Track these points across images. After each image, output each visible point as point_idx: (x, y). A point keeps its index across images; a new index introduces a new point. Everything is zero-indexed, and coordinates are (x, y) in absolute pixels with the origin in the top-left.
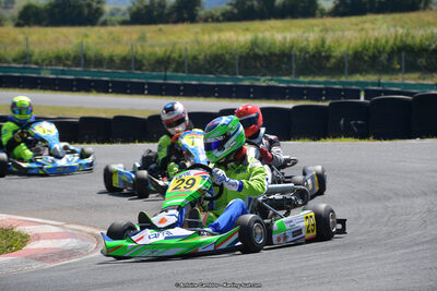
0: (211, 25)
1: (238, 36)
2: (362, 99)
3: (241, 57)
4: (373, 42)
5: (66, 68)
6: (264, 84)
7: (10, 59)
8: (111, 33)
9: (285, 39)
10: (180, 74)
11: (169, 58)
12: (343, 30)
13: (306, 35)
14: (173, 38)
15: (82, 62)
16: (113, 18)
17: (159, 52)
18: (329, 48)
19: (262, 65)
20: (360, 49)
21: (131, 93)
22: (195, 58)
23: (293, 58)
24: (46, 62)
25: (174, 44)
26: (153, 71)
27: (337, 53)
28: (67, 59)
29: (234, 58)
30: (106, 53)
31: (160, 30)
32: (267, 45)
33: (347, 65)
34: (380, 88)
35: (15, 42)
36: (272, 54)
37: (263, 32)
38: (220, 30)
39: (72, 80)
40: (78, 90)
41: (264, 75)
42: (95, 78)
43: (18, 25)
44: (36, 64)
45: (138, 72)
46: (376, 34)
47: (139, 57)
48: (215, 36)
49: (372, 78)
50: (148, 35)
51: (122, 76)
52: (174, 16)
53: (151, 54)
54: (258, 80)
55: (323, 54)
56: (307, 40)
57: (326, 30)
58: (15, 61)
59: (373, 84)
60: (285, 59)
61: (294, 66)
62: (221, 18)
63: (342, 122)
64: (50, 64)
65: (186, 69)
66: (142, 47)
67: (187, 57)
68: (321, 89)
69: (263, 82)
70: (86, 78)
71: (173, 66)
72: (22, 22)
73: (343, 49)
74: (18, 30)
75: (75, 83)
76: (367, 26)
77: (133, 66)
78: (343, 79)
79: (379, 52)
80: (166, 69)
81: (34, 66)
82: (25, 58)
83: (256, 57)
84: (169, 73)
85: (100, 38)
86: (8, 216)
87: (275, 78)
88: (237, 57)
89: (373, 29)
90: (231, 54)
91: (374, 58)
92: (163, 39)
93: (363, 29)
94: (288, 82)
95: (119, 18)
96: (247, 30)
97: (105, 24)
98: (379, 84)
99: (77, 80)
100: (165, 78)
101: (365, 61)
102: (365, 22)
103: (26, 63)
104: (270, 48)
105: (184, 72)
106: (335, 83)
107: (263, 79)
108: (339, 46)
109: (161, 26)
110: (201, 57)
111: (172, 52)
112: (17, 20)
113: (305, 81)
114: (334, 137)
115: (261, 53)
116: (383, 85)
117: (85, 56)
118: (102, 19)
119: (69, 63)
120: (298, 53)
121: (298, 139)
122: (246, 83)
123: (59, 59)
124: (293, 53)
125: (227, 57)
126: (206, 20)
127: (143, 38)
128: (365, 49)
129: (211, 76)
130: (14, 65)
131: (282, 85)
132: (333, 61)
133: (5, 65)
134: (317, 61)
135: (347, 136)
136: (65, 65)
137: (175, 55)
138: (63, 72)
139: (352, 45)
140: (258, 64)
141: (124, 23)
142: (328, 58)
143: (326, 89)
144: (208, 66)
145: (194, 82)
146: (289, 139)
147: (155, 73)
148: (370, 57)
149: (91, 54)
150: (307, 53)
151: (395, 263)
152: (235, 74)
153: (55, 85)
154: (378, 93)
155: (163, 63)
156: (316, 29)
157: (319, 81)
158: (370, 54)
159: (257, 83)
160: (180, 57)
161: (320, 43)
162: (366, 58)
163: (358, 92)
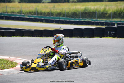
0: (74, 4)
1: (81, 7)
2: (116, 26)
3: (81, 13)
4: (119, 9)
5: (32, 15)
6: (88, 21)
7: (16, 12)
8: (45, 6)
9: (94, 8)
10: (64, 18)
11: (61, 13)
12: (111, 6)
13: (100, 7)
14: (63, 7)
15: (37, 13)
16: (46, 1)
17: (58, 11)
18: (107, 11)
19: (87, 15)
20: (116, 11)
21: (50, 23)
22: (68, 13)
23: (96, 14)
24: (26, 13)
25: (63, 9)
26: (56, 16)
27: (109, 12)
28: (32, 12)
29: (79, 13)
30: (43, 11)
31: (59, 5)
32: (89, 10)
33: (112, 16)
34: (121, 23)
35: (18, 7)
36: (90, 12)
37: (88, 6)
38: (76, 5)
39: (33, 19)
40: (35, 21)
41: (88, 18)
42: (40, 18)
43: (19, 3)
44: (24, 14)
45: (52, 17)
46: (121, 7)
47: (52, 12)
48: (74, 7)
49: (119, 20)
50: (56, 6)
51: (48, 18)
52: (63, 1)
53: (56, 12)
54: (86, 20)
55: (105, 13)
56: (100, 8)
57: (106, 6)
58: (18, 13)
59: (119, 21)
60: (94, 14)
61: (96, 16)
62: (76, 2)
63: (109, 33)
64: (27, 14)
65: (66, 16)
66: (53, 9)
67: (66, 13)
68: (104, 23)
69: (87, 20)
70: (38, 18)
71: (62, 15)
72: (20, 2)
73: (111, 11)
74: (19, 4)
75: (34, 20)
76: (118, 5)
77: (51, 15)
78: (111, 20)
79: (121, 12)
80: (60, 16)
81: (23, 14)
82: (20, 12)
83: (86, 13)
84: (61, 17)
85: (42, 7)
86: (12, 57)
87: (91, 19)
88: (80, 13)
89: (120, 6)
90: (79, 12)
91: (120, 14)
92: (60, 7)
93: (117, 6)
94: (95, 20)
95: (48, 1)
96: (84, 5)
97: (43, 3)
98: (121, 22)
99: (35, 19)
100: (60, 18)
101: (117, 15)
102: (117, 4)
103: (21, 13)
104: (90, 11)
105: (65, 17)
106: (108, 21)
107: (87, 19)
108: (110, 10)
109: (59, 4)
110: (70, 13)
111: (62, 11)
112: (19, 1)
113: (100, 20)
114: (106, 37)
115: (87, 12)
116: (122, 22)
117: (37, 12)
118: (43, 1)
119: (33, 14)
120: (98, 12)
121: (96, 37)
122: (83, 20)
123: (30, 13)
124: (96, 12)
125: (78, 13)
126: (72, 2)
127: (54, 7)
128: (117, 11)
129: (73, 18)
130: (17, 14)
131: (93, 21)
132: (108, 14)
133: (15, 14)
134: (103, 15)
135: (110, 37)
136: (32, 14)
137: (63, 12)
138: (31, 16)
139: (113, 10)
140: (86, 15)
141: (49, 3)
142: (106, 14)
143: (105, 23)
144: (72, 15)
145: (68, 20)
146: (93, 37)
147: (57, 17)
148: (118, 14)
149: (39, 11)
150: (100, 12)
151: (120, 74)
152: (79, 18)
153: (29, 20)
154: (120, 24)
155: (59, 14)
156: (104, 5)
157: (103, 20)
158: (119, 13)
159: (86, 21)
160: (64, 12)
161: (104, 9)
162: (117, 14)
163: (115, 24)
